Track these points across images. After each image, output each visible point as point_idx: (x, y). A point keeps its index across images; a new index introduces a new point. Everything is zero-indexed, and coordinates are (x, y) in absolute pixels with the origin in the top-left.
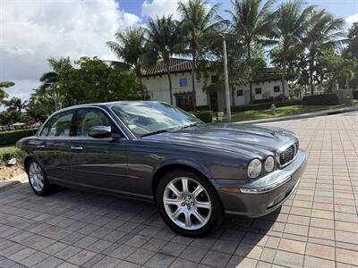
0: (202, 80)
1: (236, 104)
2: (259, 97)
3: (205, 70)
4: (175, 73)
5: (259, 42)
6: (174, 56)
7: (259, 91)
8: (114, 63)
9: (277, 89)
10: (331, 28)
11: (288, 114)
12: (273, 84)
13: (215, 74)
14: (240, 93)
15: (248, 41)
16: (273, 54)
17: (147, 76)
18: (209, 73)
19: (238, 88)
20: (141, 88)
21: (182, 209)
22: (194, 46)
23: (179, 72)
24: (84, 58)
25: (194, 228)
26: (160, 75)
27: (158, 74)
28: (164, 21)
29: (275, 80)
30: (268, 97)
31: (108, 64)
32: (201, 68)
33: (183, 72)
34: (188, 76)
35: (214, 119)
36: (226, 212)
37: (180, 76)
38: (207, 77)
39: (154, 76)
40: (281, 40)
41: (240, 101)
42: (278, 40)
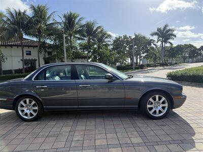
0: (43, 53)
5: (75, 37)
10: (106, 38)
15: (71, 36)
16: (80, 45)
26: (11, 46)
27: (9, 45)
28: (20, 13)
33: (29, 46)
37: (26, 49)
39: (6, 46)
40: (87, 39)
42: (85, 38)
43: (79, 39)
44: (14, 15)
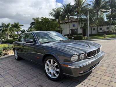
0: (80, 24)
1: (92, 33)
2: (101, 31)
3: (82, 21)
4: (71, 22)
5: (102, 11)
6: (71, 17)
7: (101, 29)
8: (51, 19)
9: (107, 28)
11: (110, 37)
12: (106, 27)
13: (85, 23)
14: (94, 29)
15: (98, 11)
16: (107, 16)
17: (62, 23)
18: (83, 22)
19: (93, 28)
20: (60, 27)
21: (51, 70)
22: (78, 13)
23: (73, 22)
24: (42, 18)
25: (54, 78)
26: (66, 23)
27: (65, 23)
28: (68, 5)
29: (107, 25)
30: (104, 31)
31: (50, 19)
32: (80, 21)
33: (74, 22)
34: (75, 23)
35: (83, 38)
36: (64, 73)
37: (73, 23)
38: (82, 23)
39: (64, 23)
40: (110, 11)
41: (94, 32)
42: (109, 11)
43: (105, 12)
44: (65, 7)
